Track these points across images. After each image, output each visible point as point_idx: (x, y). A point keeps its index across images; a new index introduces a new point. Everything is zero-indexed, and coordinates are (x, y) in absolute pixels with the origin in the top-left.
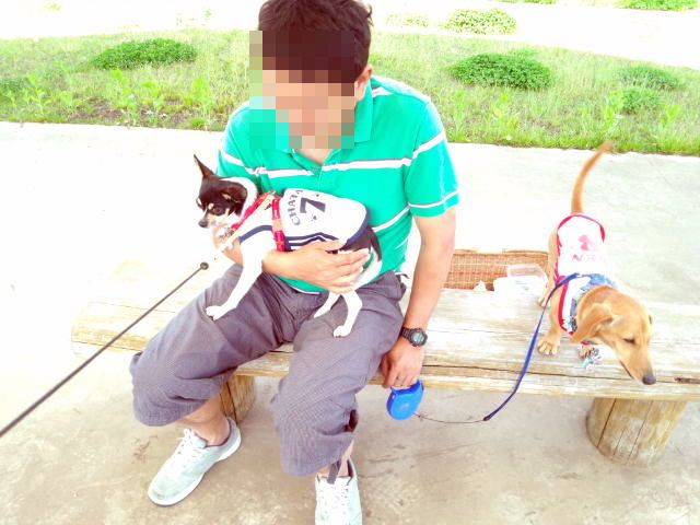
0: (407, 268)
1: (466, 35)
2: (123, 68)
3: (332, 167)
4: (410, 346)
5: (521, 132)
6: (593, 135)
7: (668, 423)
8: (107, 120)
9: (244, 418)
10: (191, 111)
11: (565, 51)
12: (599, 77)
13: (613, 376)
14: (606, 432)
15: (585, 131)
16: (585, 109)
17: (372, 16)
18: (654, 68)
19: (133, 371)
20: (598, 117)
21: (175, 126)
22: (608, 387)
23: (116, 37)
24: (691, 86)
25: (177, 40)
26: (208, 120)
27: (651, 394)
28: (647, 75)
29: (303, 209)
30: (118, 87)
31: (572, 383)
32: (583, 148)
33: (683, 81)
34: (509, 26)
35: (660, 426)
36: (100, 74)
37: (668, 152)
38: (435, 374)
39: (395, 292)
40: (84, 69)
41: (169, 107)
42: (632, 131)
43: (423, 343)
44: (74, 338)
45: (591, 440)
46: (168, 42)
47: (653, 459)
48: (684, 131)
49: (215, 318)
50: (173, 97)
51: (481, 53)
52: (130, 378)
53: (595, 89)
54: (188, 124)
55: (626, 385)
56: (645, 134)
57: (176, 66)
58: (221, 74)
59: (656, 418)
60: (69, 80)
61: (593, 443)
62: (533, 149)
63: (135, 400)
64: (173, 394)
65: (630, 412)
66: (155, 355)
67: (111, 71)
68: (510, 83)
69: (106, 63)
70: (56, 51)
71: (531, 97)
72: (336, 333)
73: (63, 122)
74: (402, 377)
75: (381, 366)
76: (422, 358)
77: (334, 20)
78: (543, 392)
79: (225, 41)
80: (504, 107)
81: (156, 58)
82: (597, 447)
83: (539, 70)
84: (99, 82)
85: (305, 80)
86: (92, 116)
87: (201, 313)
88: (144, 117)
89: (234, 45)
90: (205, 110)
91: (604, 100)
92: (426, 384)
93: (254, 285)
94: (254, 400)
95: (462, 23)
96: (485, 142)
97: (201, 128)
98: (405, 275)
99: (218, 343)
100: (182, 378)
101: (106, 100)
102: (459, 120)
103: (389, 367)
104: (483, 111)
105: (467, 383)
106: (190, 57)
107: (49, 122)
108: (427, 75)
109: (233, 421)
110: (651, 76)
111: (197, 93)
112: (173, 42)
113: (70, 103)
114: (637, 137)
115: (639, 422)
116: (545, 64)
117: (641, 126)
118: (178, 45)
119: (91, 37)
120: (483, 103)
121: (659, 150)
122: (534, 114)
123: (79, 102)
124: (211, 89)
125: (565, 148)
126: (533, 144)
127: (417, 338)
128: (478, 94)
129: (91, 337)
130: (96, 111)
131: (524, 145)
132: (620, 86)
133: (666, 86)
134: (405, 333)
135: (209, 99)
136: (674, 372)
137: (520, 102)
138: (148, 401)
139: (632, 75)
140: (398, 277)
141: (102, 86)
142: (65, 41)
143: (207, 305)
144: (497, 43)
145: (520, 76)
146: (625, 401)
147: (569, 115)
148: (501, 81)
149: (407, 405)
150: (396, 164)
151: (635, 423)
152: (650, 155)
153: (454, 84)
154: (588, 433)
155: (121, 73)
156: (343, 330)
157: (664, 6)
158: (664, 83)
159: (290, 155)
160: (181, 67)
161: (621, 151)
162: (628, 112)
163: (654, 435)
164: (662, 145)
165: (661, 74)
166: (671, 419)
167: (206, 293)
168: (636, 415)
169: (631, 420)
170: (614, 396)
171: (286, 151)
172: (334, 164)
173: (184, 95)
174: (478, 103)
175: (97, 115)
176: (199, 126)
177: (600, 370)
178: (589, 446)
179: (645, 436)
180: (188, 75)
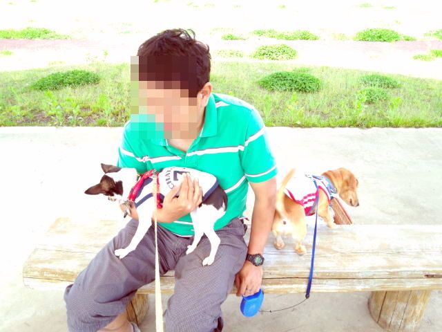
0: (248, 214)
1: (266, 61)
2: (53, 90)
3: (193, 154)
4: (254, 266)
5: (306, 118)
6: (350, 118)
7: (422, 304)
8: (43, 123)
9: (143, 321)
10: (98, 115)
11: (327, 68)
12: (349, 82)
13: (386, 277)
14: (383, 312)
15: (345, 116)
16: (343, 103)
17: (210, 52)
18: (381, 75)
19: (66, 299)
20: (352, 107)
21: (87, 125)
22: (382, 284)
23: (48, 70)
24: (404, 85)
25: (87, 71)
26: (109, 120)
27: (410, 287)
28: (378, 80)
29: (175, 178)
30: (49, 102)
31: (360, 283)
32: (344, 126)
33: (399, 82)
34: (292, 54)
35: (417, 306)
36: (38, 94)
37: (397, 126)
38: (271, 284)
39: (240, 231)
40: (27, 91)
41: (84, 113)
42: (374, 114)
43: (262, 264)
44: (25, 275)
45: (373, 318)
46: (81, 72)
47: (415, 328)
48: (405, 113)
49: (121, 257)
50: (86, 105)
51: (277, 72)
52: (64, 304)
53: (348, 90)
54: (95, 123)
55: (394, 282)
56: (381, 116)
57: (86, 86)
58: (116, 90)
59: (415, 302)
60: (18, 98)
61: (375, 320)
62: (314, 128)
63: (69, 319)
64: (95, 313)
65: (397, 299)
66: (81, 287)
67: (45, 92)
68: (296, 89)
69: (42, 86)
70: (9, 80)
71: (310, 97)
72: (204, 263)
73: (14, 126)
74: (249, 288)
75: (235, 282)
76: (262, 274)
77: (183, 51)
78: (341, 291)
79: (117, 70)
80: (294, 104)
81: (74, 82)
82: (378, 322)
83: (312, 80)
84: (37, 98)
85: (166, 87)
86: (33, 121)
87: (111, 255)
88: (67, 120)
89: (123, 73)
90: (107, 113)
91: (354, 96)
92: (265, 291)
93: (147, 233)
94: (149, 308)
95: (264, 54)
96: (283, 125)
97: (105, 125)
98: (247, 219)
99: (124, 275)
100: (100, 303)
101: (42, 110)
102: (267, 113)
103: (241, 282)
104: (281, 107)
105: (291, 289)
106: (96, 81)
107: (5, 126)
108: (245, 86)
109: (136, 325)
110: (381, 80)
111: (102, 104)
112: (85, 71)
113: (18, 113)
114: (377, 118)
115: (403, 305)
116: (316, 76)
117: (378, 111)
118: (88, 74)
119: (32, 71)
120: (281, 101)
121: (391, 125)
122: (313, 107)
123: (24, 112)
124: (110, 100)
125: (333, 127)
126: (314, 126)
127: (257, 260)
128: (276, 97)
129: (36, 273)
130: (36, 117)
131: (308, 126)
132: (363, 87)
133: (390, 86)
134: (250, 258)
135: (108, 108)
136: (424, 271)
137: (303, 100)
138: (77, 321)
139: (369, 80)
140: (242, 221)
141: (39, 101)
142: (15, 74)
143: (116, 248)
144: (286, 66)
145: (302, 85)
146: (393, 292)
147: (334, 107)
148: (290, 88)
149: (254, 306)
150: (235, 150)
151: (401, 306)
152: (385, 129)
153: (262, 91)
154: (370, 313)
155: (51, 92)
156: (209, 260)
157: (382, 39)
158: (388, 84)
159: (165, 147)
160: (91, 88)
161: (368, 127)
162: (369, 102)
163: (415, 312)
164: (392, 122)
165: (386, 78)
166: (424, 301)
167: (114, 240)
168: (401, 300)
169: (398, 304)
170: (386, 290)
171: (162, 145)
172: (194, 151)
173: (93, 105)
174: (277, 102)
175: (37, 120)
176: (103, 124)
177: (376, 274)
178: (372, 322)
179: (408, 314)
180: (95, 92)
